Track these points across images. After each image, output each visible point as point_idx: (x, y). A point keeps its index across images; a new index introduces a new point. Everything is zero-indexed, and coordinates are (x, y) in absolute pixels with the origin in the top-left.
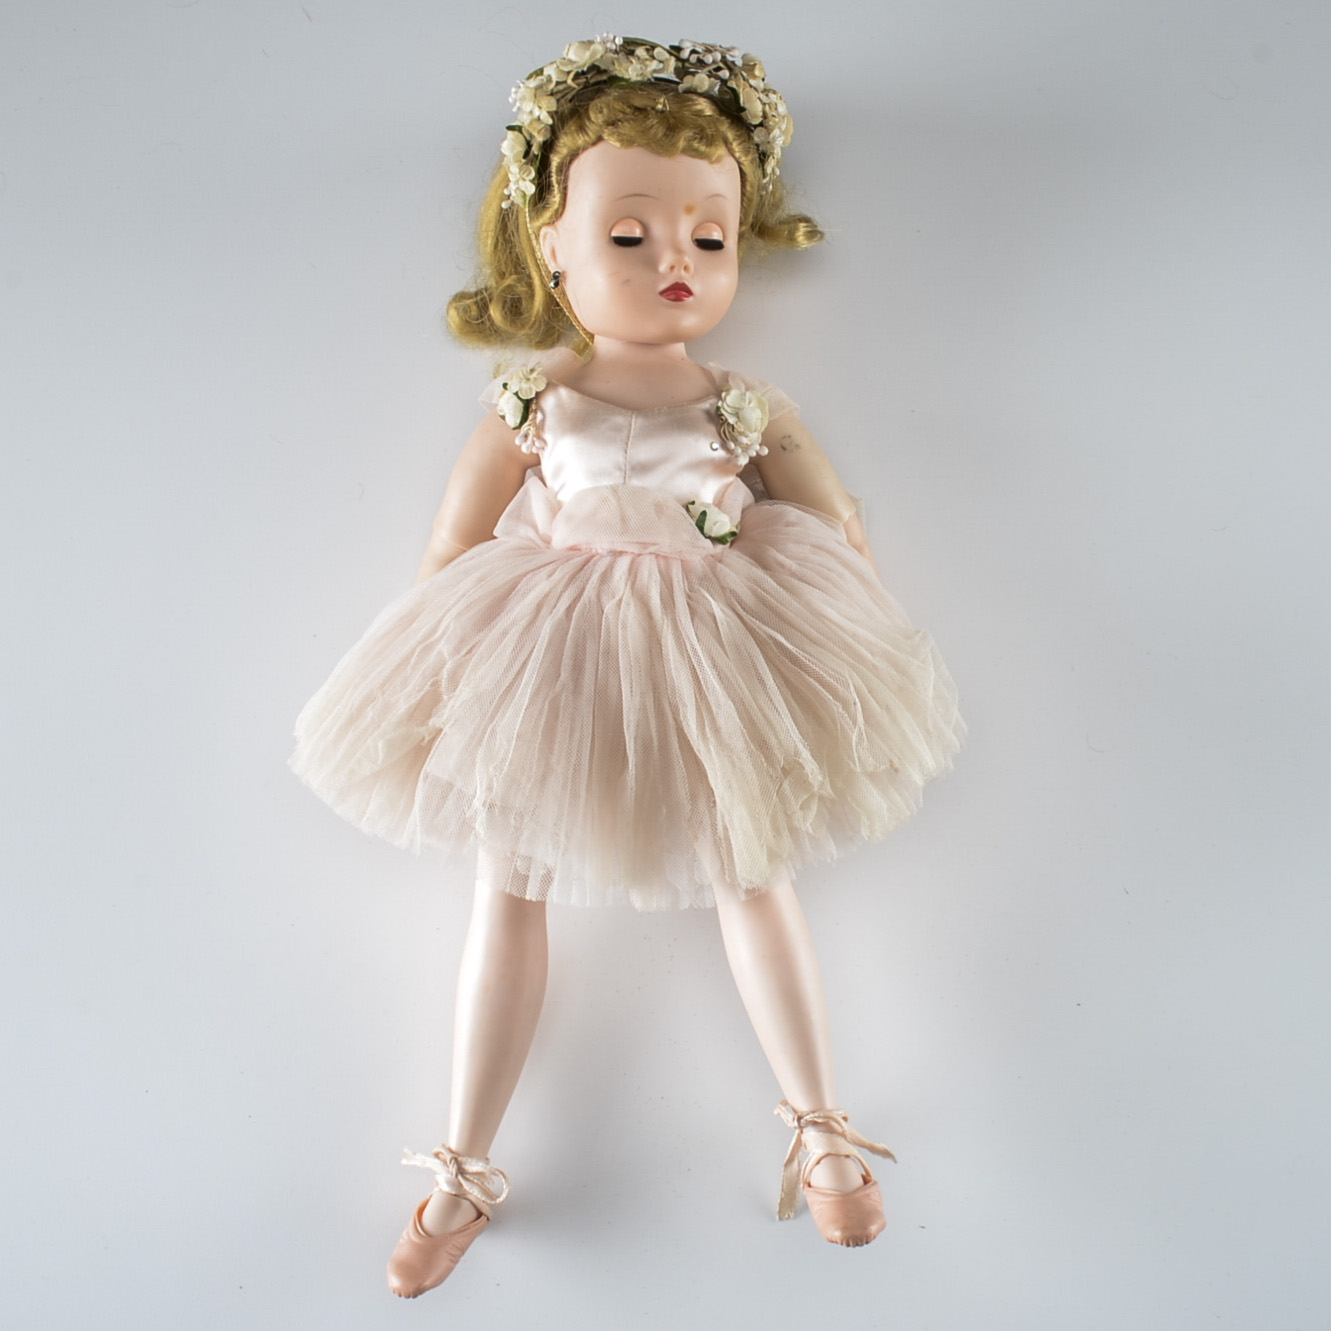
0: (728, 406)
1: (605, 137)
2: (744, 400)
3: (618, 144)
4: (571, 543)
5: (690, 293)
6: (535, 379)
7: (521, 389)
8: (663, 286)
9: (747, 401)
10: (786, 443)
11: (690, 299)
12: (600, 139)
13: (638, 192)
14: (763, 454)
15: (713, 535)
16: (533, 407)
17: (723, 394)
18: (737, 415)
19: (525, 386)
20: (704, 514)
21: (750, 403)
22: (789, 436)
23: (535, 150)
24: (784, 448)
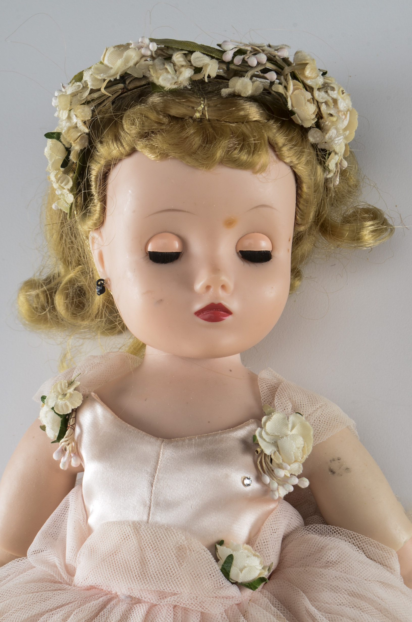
0: (267, 434)
1: (138, 148)
2: (287, 425)
3: (152, 157)
4: (91, 582)
5: (228, 312)
6: (71, 395)
7: (56, 405)
8: (198, 306)
9: (290, 426)
10: (334, 466)
11: (229, 319)
12: (133, 151)
13: (172, 207)
14: (303, 487)
15: (240, 581)
16: (71, 422)
17: (264, 419)
18: (275, 444)
19: (61, 402)
20: (230, 558)
21: (293, 428)
22: (339, 459)
23: (73, 158)
24: (333, 472)
